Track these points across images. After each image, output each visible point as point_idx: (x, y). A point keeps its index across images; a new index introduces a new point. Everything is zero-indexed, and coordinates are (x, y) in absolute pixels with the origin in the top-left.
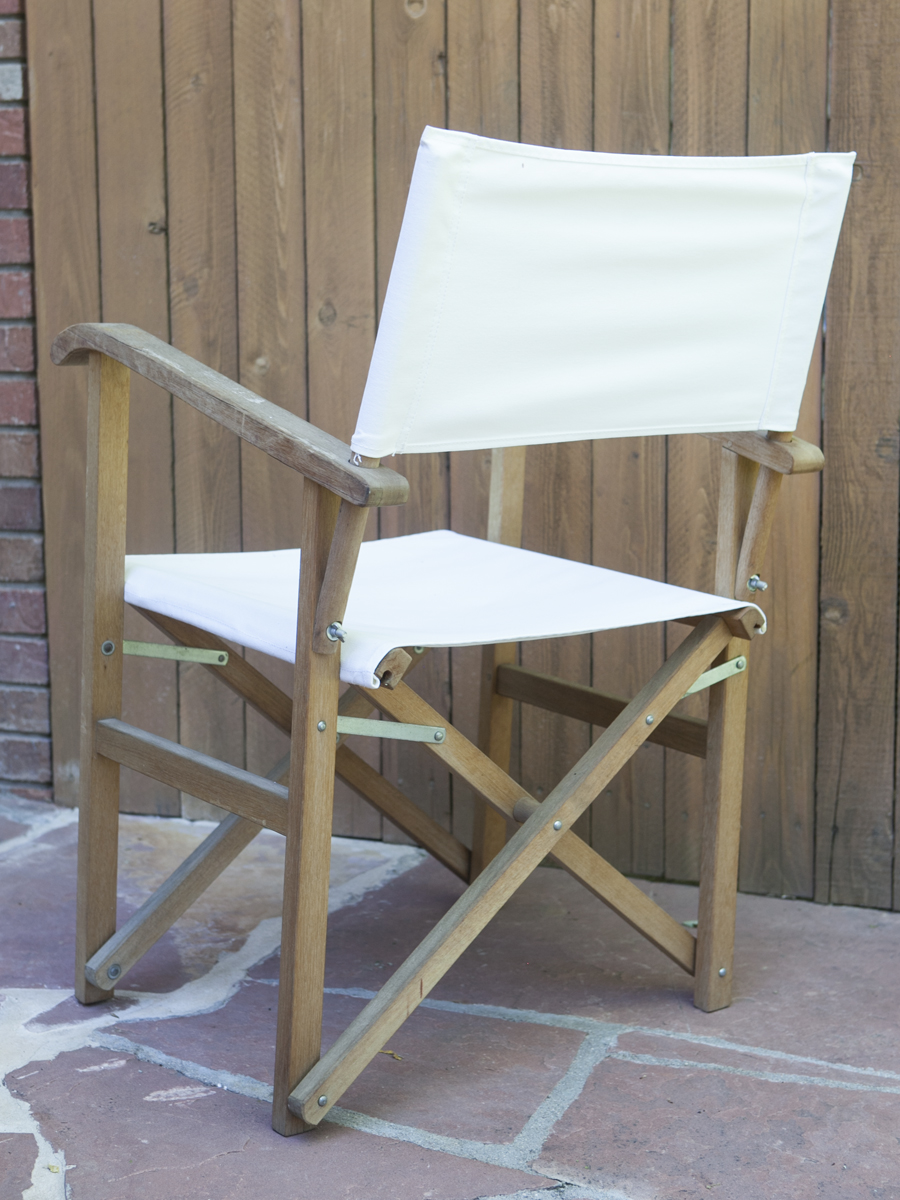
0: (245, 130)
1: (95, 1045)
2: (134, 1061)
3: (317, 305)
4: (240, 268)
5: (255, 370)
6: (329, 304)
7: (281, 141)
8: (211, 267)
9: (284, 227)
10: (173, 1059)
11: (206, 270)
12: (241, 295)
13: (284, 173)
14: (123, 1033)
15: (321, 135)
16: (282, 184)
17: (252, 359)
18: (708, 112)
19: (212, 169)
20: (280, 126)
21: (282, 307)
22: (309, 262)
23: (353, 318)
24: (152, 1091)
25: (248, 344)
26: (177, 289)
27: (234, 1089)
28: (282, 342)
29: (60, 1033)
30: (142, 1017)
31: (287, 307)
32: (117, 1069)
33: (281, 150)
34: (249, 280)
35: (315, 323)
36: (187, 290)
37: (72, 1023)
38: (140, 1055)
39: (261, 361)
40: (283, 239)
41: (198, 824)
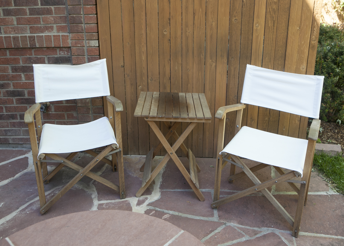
0: (137, 51)
1: (148, 209)
2: (156, 211)
3: (150, 78)
4: (137, 72)
5: (139, 88)
6: (152, 78)
7: (143, 53)
8: (132, 72)
9: (144, 66)
10: (161, 209)
11: (131, 73)
12: (137, 77)
13: (144, 58)
14: (151, 206)
15: (150, 52)
16: (143, 59)
17: (139, 87)
18: (211, 49)
19: (132, 57)
20: (143, 51)
21: (144, 79)
22: (148, 71)
23: (156, 80)
24: (162, 217)
25: (138, 84)
26: (126, 76)
27: (173, 214)
28: (144, 83)
29: (142, 207)
30: (151, 201)
31: (145, 78)
32: (154, 213)
33: (143, 54)
34: (138, 74)
35: (149, 81)
36: (128, 76)
37: (142, 205)
38: (156, 210)
39: (140, 87)
40: (144, 68)
41: (132, 156)
